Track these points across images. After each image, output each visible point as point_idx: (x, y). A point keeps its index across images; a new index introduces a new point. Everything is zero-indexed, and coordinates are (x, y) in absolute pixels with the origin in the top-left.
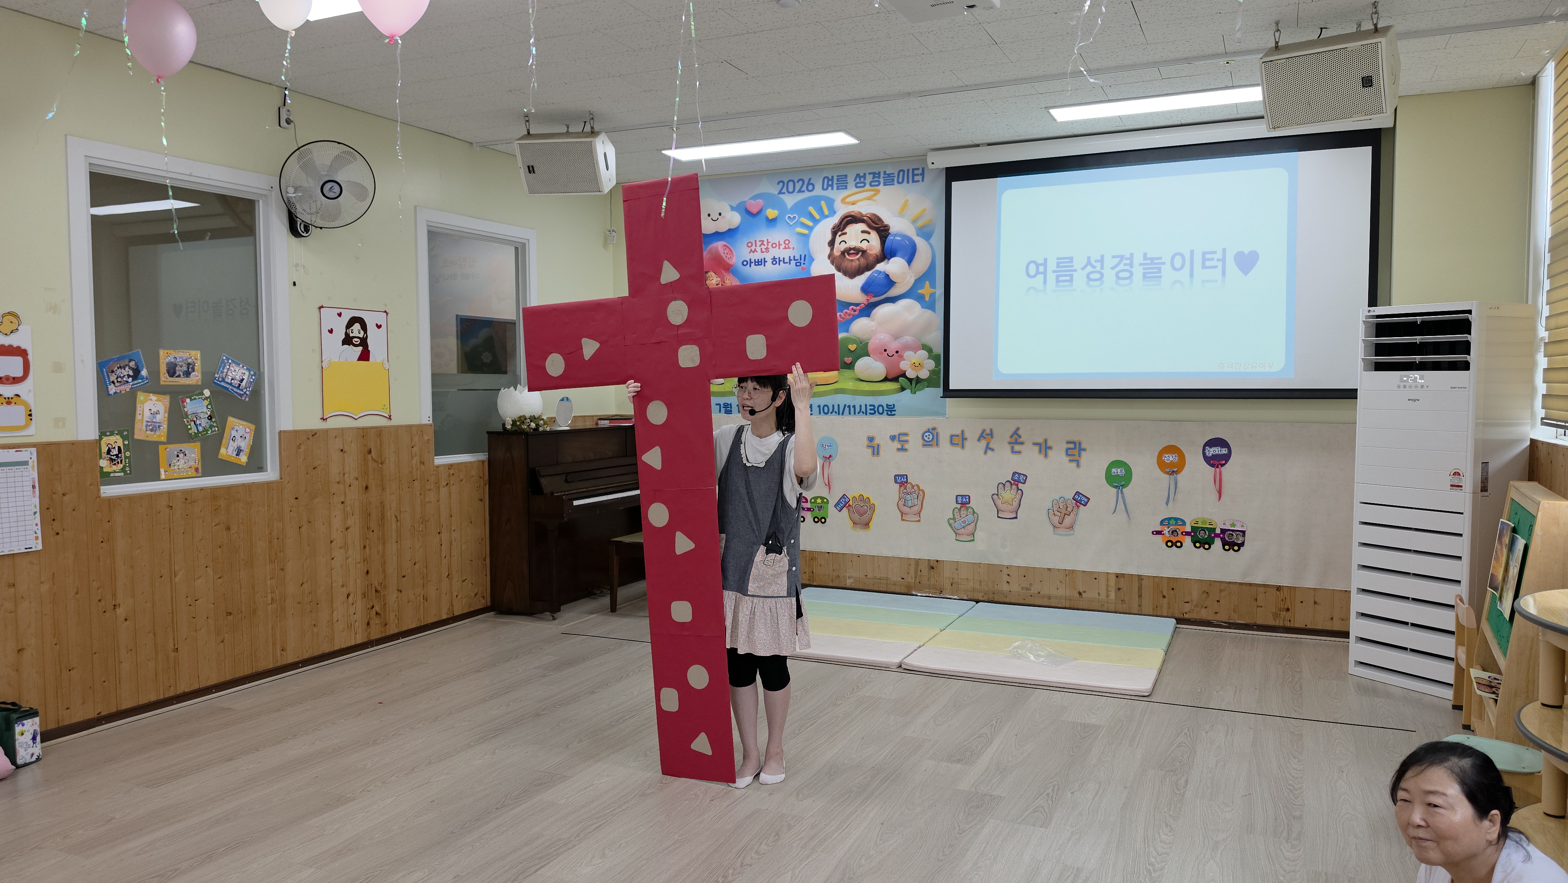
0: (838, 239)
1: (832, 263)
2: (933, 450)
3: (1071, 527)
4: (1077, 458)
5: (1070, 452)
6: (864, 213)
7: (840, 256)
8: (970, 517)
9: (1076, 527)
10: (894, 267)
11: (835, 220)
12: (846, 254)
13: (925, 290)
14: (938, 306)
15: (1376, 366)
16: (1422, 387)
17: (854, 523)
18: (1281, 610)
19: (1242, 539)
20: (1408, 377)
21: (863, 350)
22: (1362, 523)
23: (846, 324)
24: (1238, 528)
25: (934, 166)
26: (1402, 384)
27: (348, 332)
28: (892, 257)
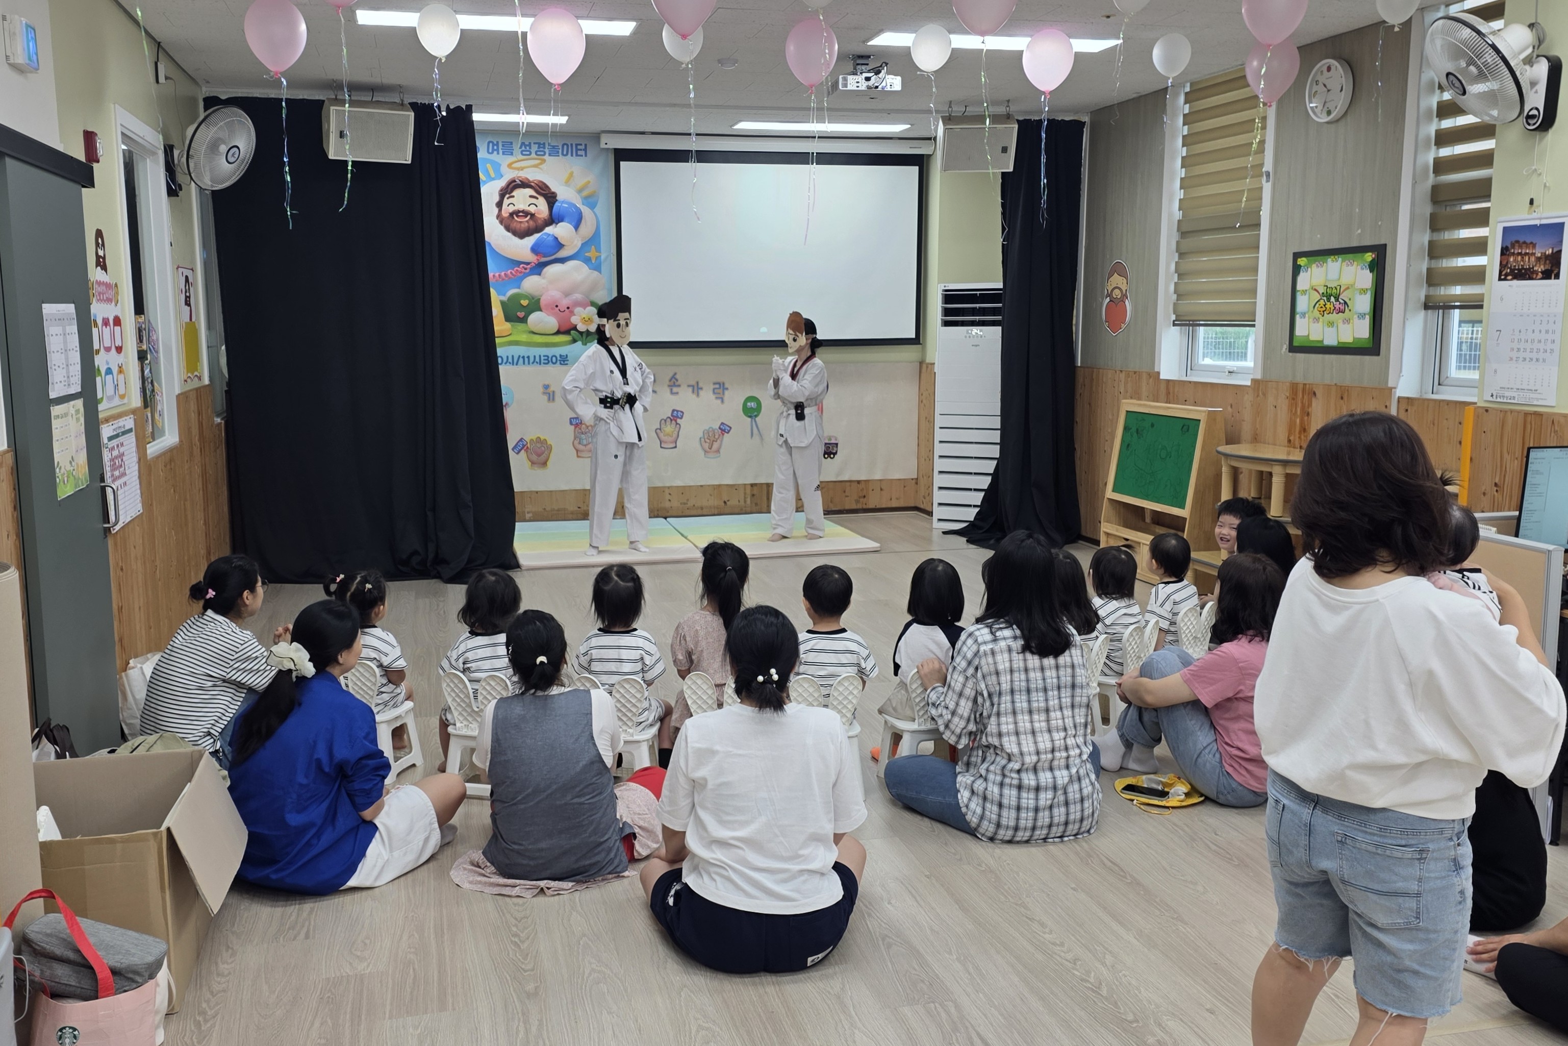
0: (506, 201)
1: (501, 223)
3: (718, 451)
4: (721, 396)
5: (716, 391)
6: (531, 180)
7: (508, 218)
9: (721, 451)
10: (561, 230)
11: (502, 183)
12: (515, 216)
13: (592, 254)
14: (603, 268)
15: (946, 324)
16: (981, 337)
17: (533, 463)
18: (860, 497)
19: (835, 449)
20: (972, 330)
21: (535, 305)
22: (941, 428)
23: (518, 280)
24: (833, 441)
25: (606, 146)
26: (968, 335)
27: (186, 292)
28: (559, 222)
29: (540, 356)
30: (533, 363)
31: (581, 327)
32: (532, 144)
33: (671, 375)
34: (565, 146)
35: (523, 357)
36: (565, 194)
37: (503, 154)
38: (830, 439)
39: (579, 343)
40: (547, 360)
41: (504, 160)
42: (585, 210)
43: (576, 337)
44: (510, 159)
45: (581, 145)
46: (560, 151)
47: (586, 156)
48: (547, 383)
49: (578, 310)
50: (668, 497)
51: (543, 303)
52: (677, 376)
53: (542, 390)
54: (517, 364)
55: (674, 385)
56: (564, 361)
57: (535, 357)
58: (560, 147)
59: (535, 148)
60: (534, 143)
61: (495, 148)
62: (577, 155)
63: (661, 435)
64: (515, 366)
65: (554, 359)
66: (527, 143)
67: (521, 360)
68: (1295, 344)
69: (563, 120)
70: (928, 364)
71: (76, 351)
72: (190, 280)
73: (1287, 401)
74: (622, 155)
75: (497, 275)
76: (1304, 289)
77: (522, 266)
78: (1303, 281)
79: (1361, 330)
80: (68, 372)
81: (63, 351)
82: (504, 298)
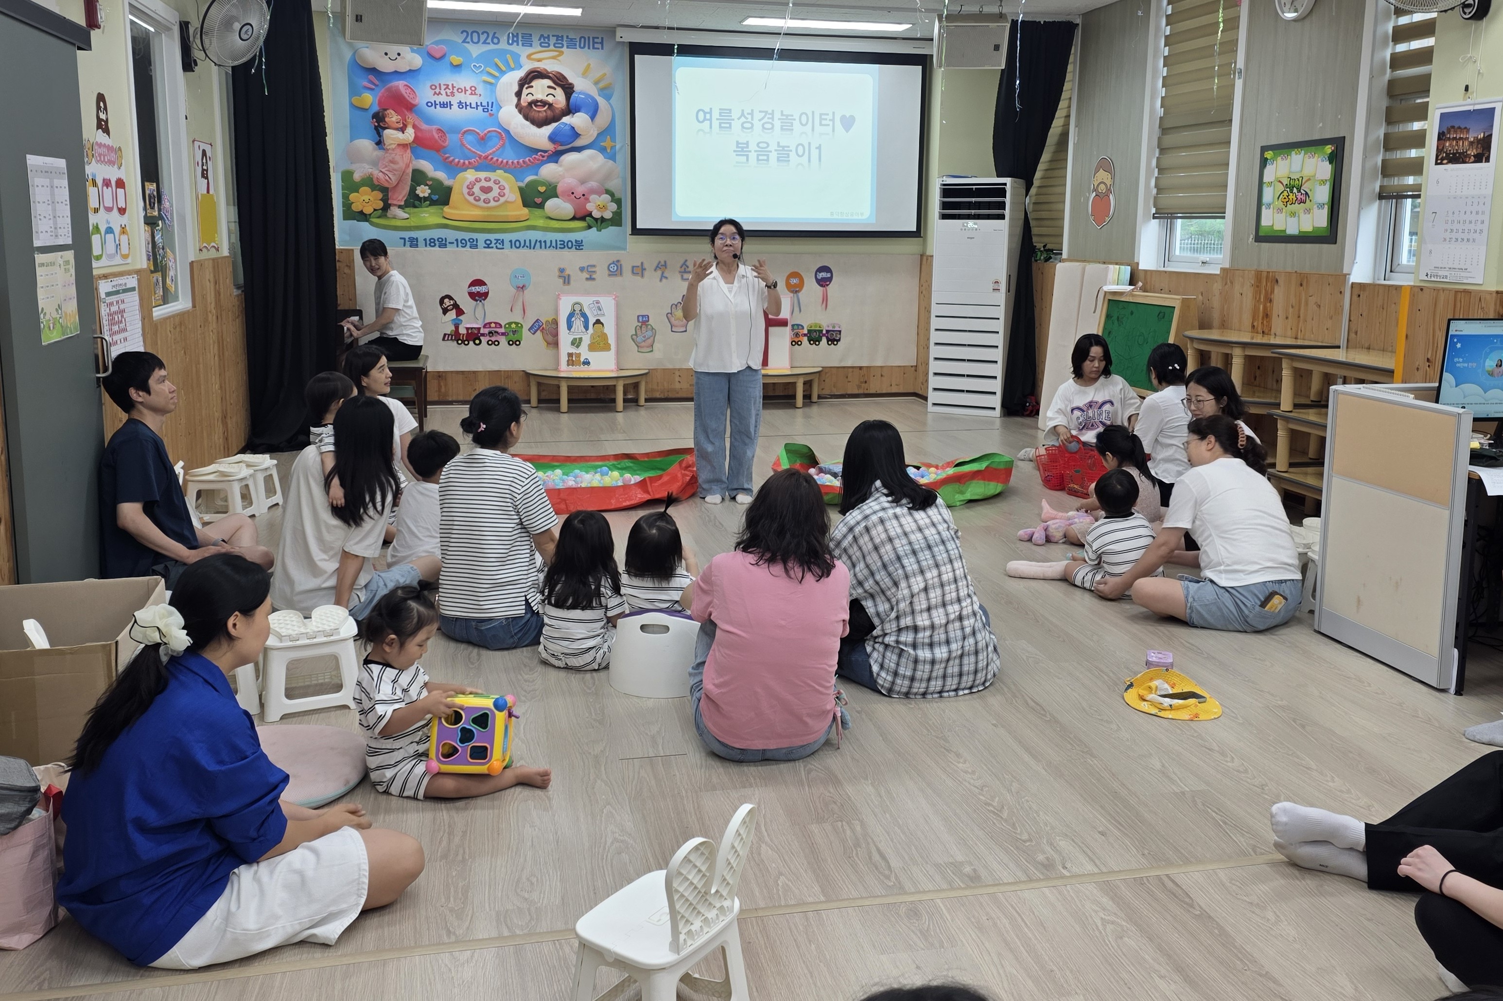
0: (525, 91)
1: (520, 112)
2: (618, 279)
6: (549, 71)
7: (527, 107)
8: (649, 333)
10: (578, 120)
11: (521, 73)
12: (533, 105)
13: (607, 143)
14: (618, 157)
15: (944, 217)
16: (976, 229)
17: (548, 344)
18: (861, 382)
19: (838, 336)
20: (967, 223)
21: (552, 192)
22: (937, 316)
23: (535, 167)
24: (837, 329)
25: (621, 40)
26: (963, 228)
27: (203, 165)
28: (576, 112)
29: (556, 241)
30: (549, 247)
31: (596, 214)
32: (551, 36)
33: (682, 262)
34: (583, 39)
35: (540, 242)
36: (581, 85)
37: (523, 45)
38: (834, 327)
39: (594, 229)
40: (563, 244)
41: (523, 52)
42: (601, 101)
43: (590, 223)
44: (529, 50)
45: (598, 38)
46: (578, 44)
47: (602, 49)
48: (562, 267)
49: (593, 197)
50: (677, 379)
51: (559, 190)
52: (688, 263)
53: (557, 273)
54: (534, 248)
55: (685, 272)
56: (579, 246)
57: (551, 241)
58: (578, 40)
59: (553, 40)
60: (553, 36)
61: (515, 39)
62: (594, 48)
63: (672, 320)
64: (532, 250)
65: (570, 244)
66: (546, 35)
67: (538, 244)
68: (1261, 234)
69: (577, 12)
70: (928, 256)
71: (66, 205)
72: (208, 154)
73: (1252, 288)
74: (637, 49)
75: (515, 161)
76: (1270, 181)
77: (539, 153)
78: (1270, 174)
79: (1319, 219)
80: (55, 223)
81: (50, 202)
82: (522, 185)
